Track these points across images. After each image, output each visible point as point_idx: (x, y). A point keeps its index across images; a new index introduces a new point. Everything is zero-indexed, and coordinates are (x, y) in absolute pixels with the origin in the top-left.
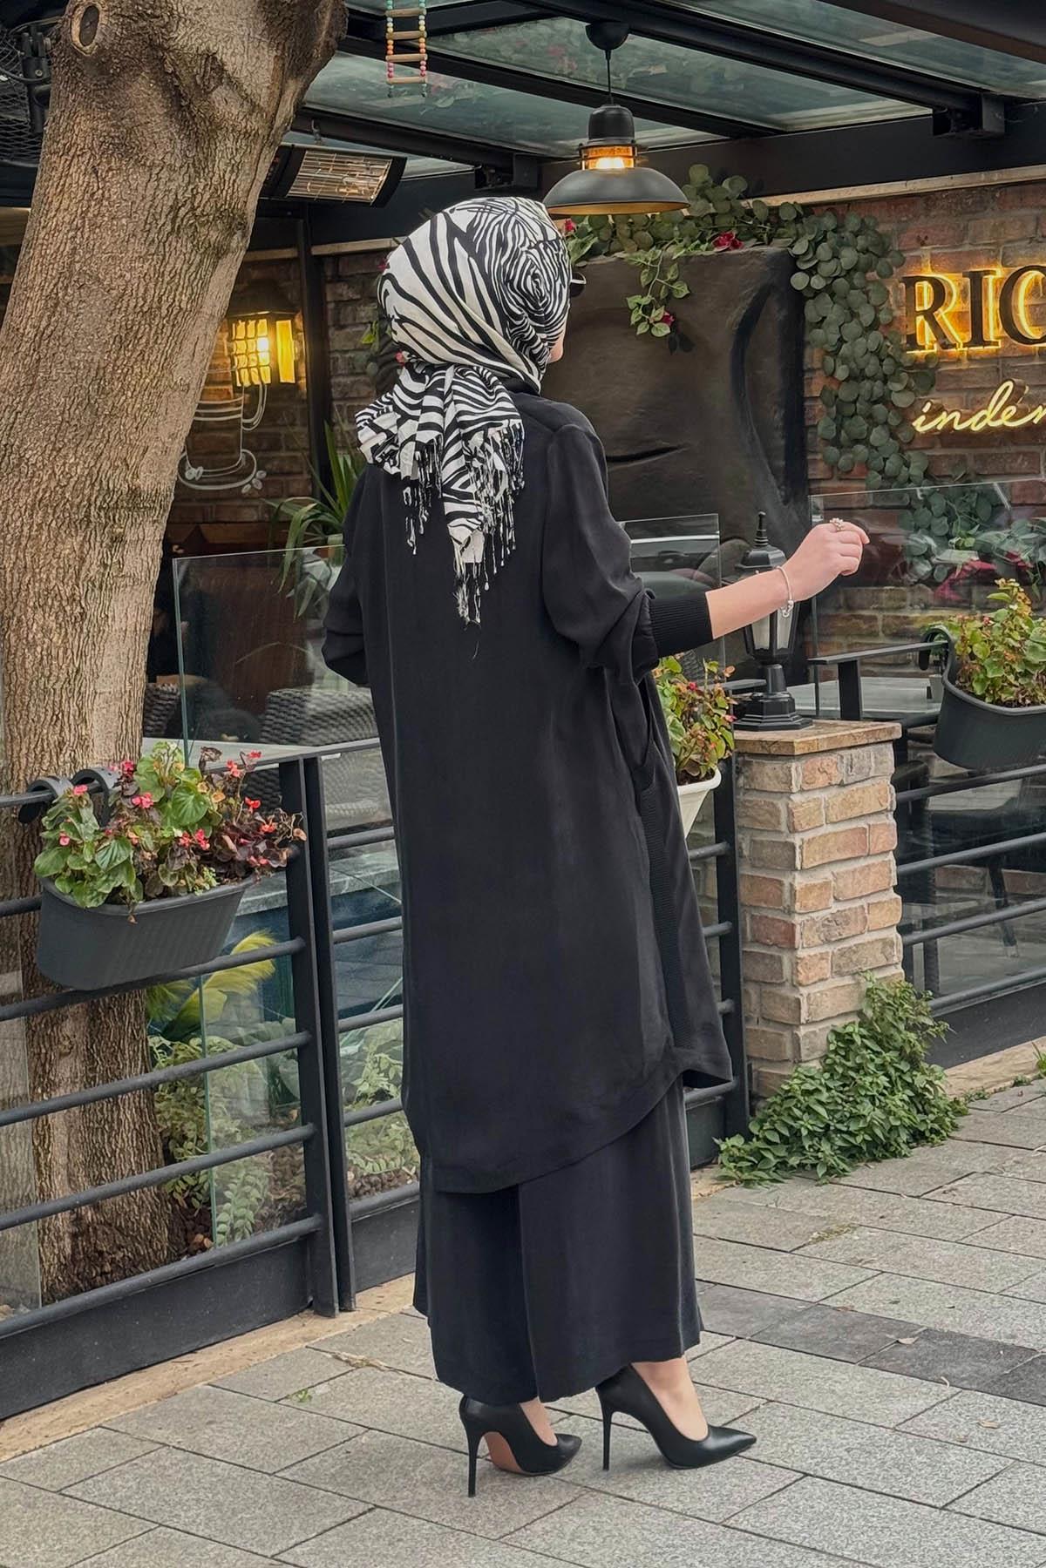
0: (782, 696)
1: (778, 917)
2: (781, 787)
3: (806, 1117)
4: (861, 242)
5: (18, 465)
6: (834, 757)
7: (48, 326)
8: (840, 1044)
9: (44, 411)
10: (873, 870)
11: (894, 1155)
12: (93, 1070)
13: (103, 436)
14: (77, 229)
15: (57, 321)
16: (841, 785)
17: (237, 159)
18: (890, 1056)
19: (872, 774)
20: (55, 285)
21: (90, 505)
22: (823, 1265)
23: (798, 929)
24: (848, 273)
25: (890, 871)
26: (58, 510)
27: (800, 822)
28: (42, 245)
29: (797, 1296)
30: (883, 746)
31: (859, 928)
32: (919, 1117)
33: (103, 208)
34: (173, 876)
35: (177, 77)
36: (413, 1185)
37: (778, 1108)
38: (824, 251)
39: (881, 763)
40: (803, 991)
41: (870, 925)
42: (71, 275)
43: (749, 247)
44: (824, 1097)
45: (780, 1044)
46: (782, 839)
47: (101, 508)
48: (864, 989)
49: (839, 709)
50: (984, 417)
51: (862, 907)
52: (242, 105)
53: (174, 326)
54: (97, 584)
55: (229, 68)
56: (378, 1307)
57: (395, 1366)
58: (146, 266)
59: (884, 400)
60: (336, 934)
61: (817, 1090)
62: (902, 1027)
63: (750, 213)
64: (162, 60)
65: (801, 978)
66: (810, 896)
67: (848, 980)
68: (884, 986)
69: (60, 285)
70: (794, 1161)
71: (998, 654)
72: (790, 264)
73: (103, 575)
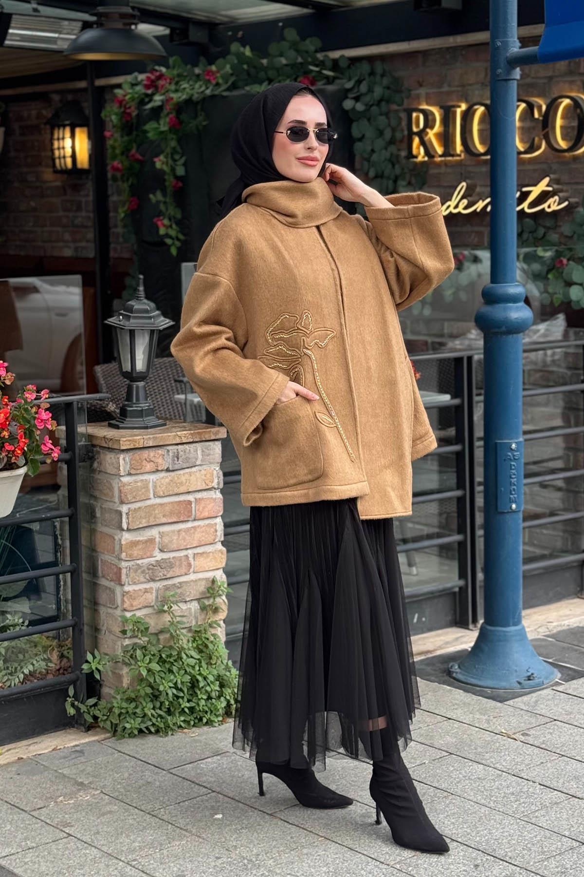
1: (114, 563)
2: (114, 471)
4: (385, 81)
10: (198, 530)
16: (168, 470)
19: (198, 463)
23: (124, 571)
24: (378, 103)
25: (216, 531)
27: (129, 495)
30: (211, 443)
31: (183, 571)
38: (364, 86)
39: (209, 455)
41: (194, 568)
43: (319, 85)
45: (115, 650)
46: (115, 507)
50: (449, 206)
51: (187, 556)
63: (323, 62)
65: (125, 606)
66: (135, 549)
72: (344, 94)
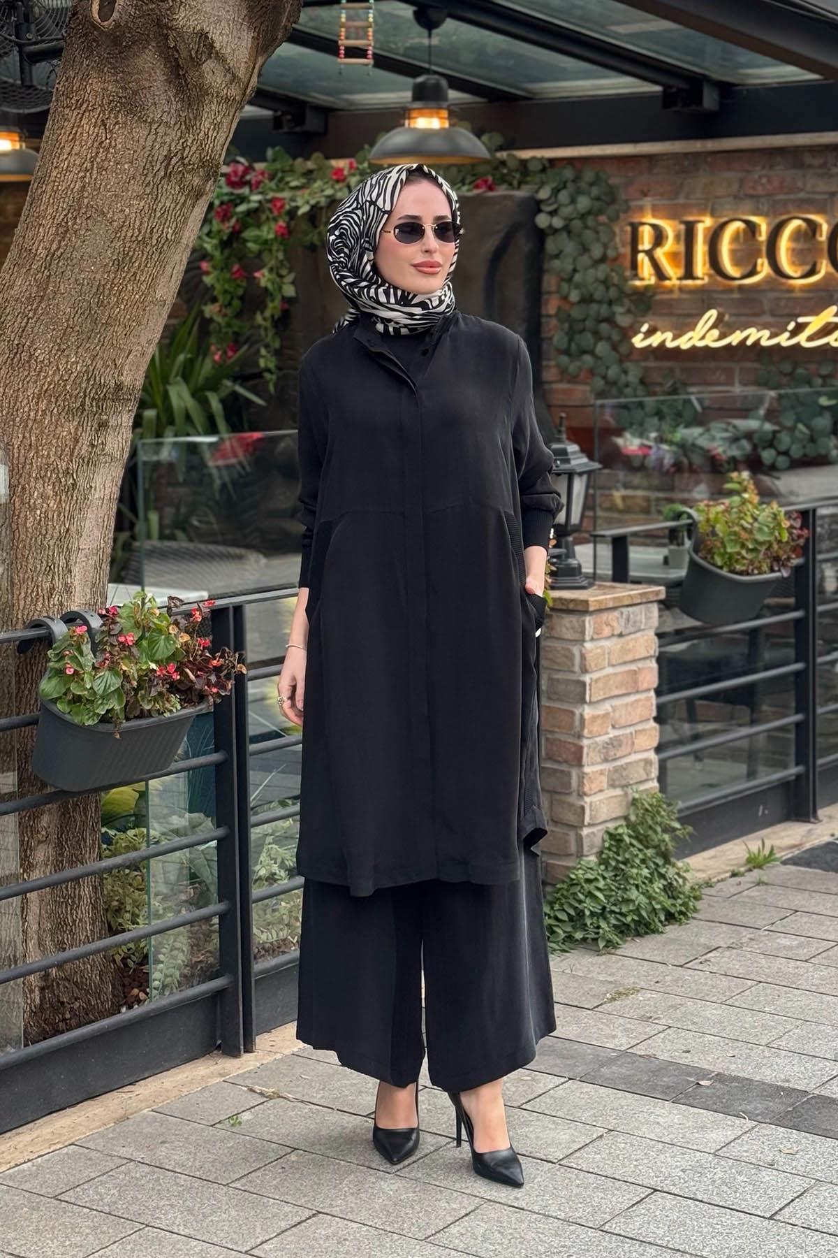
0: (573, 562)
1: (571, 740)
2: (576, 636)
3: (588, 900)
4: (595, 191)
5: (28, 362)
6: (616, 614)
7: (58, 249)
8: (613, 843)
9: (52, 319)
10: (640, 703)
11: (653, 932)
12: (61, 855)
13: (99, 341)
14: (87, 170)
15: (66, 245)
16: (621, 635)
17: (219, 119)
18: (650, 852)
19: (642, 627)
20: (65, 215)
21: (85, 396)
22: (621, 1021)
23: (585, 750)
24: (583, 217)
25: (652, 704)
26: (60, 399)
27: (590, 663)
28: (55, 181)
29: (607, 1045)
30: (650, 605)
31: (629, 749)
32: (670, 902)
33: (109, 155)
34: (149, 701)
35: (177, 51)
36: (295, 952)
37: (565, 893)
38: (563, 196)
39: (650, 618)
40: (587, 799)
41: (637, 747)
42: (80, 208)
43: (501, 191)
44: (601, 884)
45: (566, 841)
46: (574, 677)
47: (93, 399)
48: (630, 798)
49: (610, 572)
50: (691, 339)
51: (631, 733)
52: (225, 76)
53: (161, 253)
54: (86, 460)
55: (217, 45)
56: (273, 1049)
57: (301, 1098)
58: (142, 204)
59: (610, 320)
60: (252, 747)
61: (596, 879)
62: (659, 829)
63: (503, 163)
64: (166, 36)
65: (586, 789)
66: (596, 724)
67: (618, 792)
68: (645, 796)
69: (70, 215)
70: (579, 935)
71: (735, 533)
72: (536, 206)
73: (91, 453)
